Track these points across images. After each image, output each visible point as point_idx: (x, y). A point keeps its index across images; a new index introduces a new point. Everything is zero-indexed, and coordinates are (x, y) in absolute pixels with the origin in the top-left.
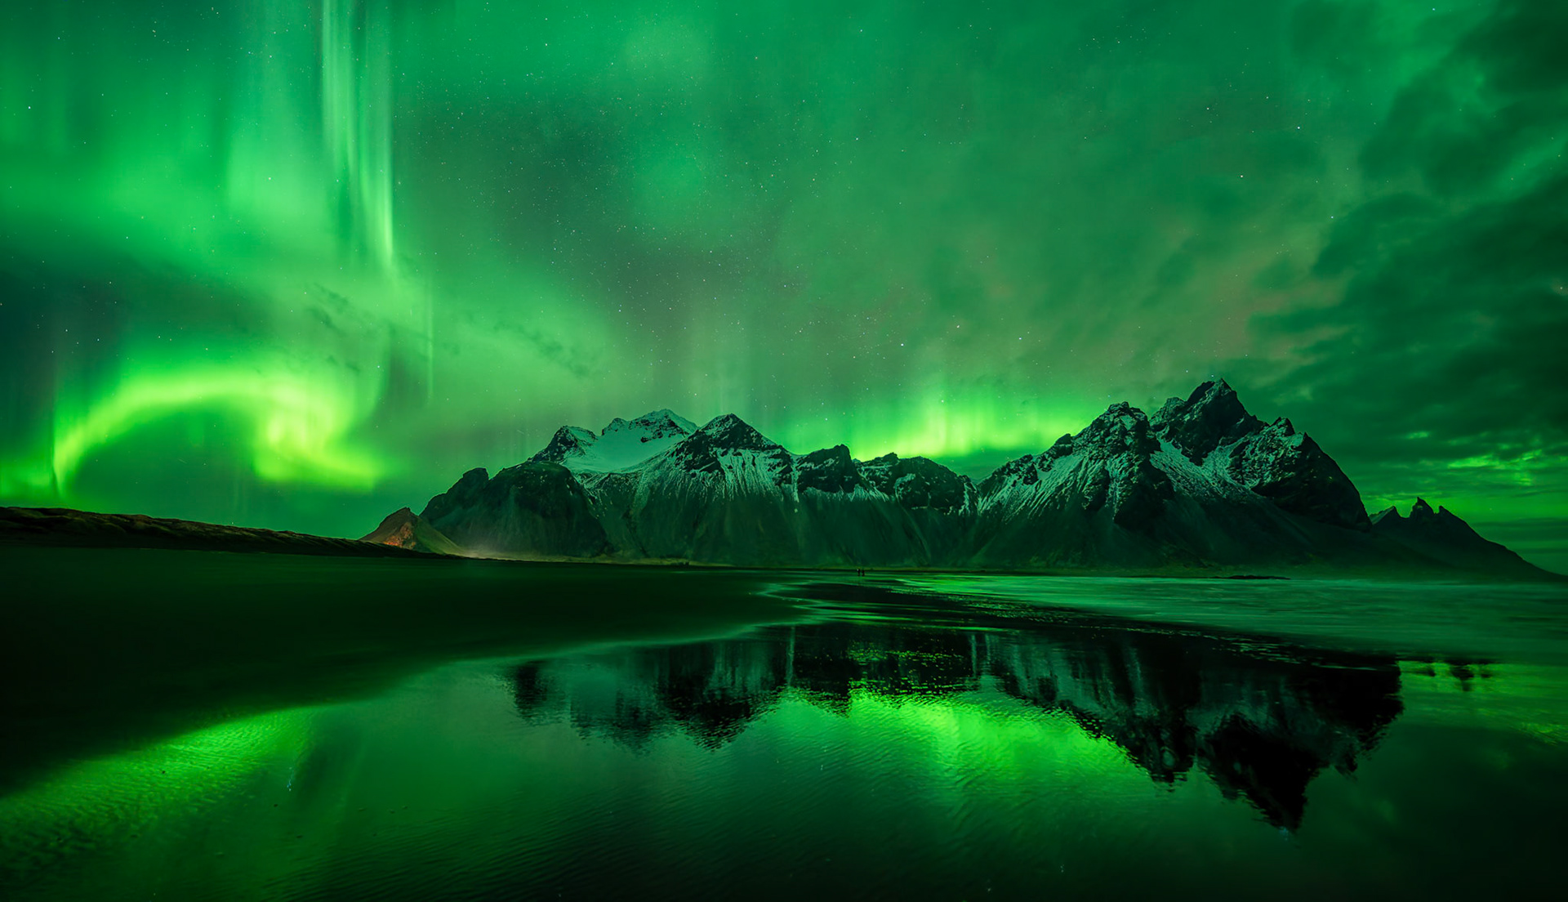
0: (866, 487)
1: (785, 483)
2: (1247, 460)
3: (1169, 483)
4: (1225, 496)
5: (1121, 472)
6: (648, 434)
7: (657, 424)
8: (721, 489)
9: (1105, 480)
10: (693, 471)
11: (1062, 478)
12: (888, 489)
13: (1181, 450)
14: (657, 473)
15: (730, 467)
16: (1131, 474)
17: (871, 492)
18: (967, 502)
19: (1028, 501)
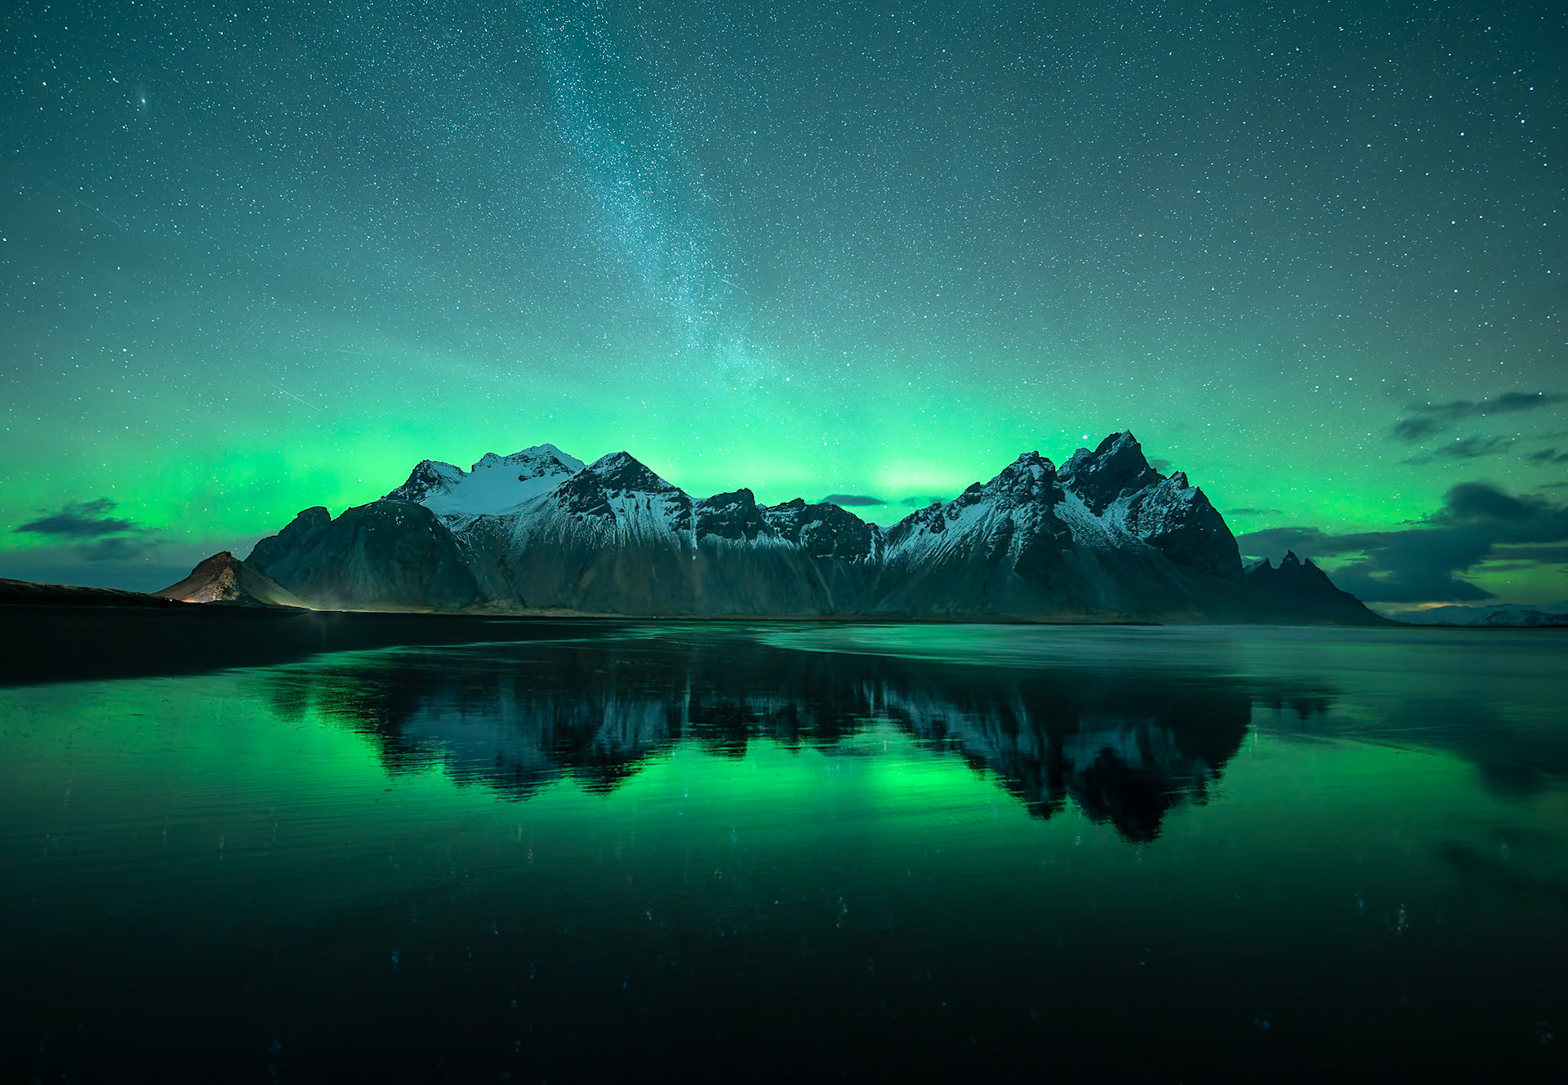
0: (770, 533)
1: (684, 529)
2: (1143, 511)
3: (1069, 534)
4: (1119, 547)
5: (1025, 522)
6: (528, 472)
7: (538, 460)
8: (610, 533)
9: (1009, 528)
10: (579, 514)
11: (968, 527)
12: (793, 537)
13: (1084, 500)
14: (538, 517)
15: (622, 511)
16: (1035, 524)
17: (775, 539)
18: (873, 550)
19: (933, 550)
